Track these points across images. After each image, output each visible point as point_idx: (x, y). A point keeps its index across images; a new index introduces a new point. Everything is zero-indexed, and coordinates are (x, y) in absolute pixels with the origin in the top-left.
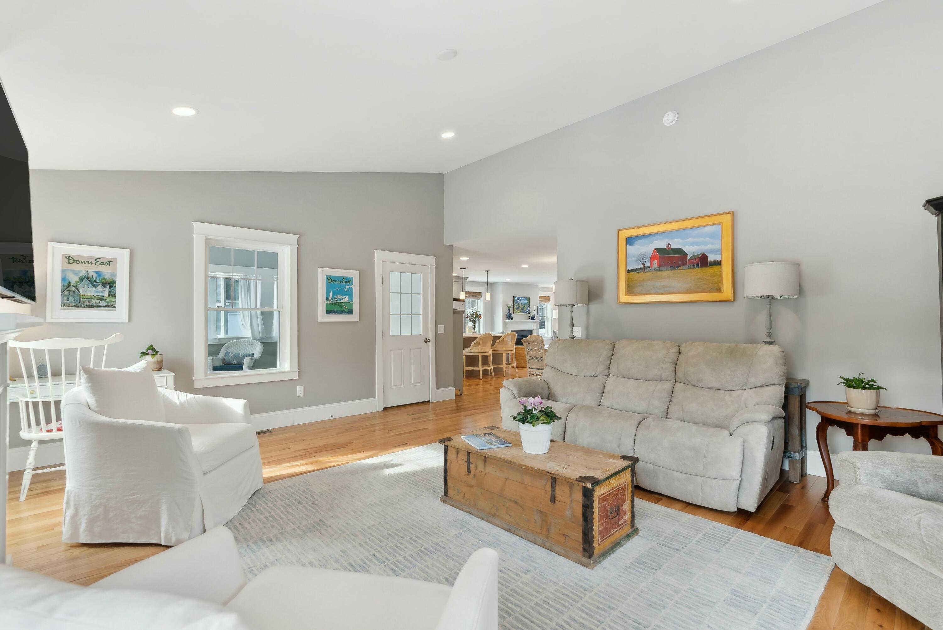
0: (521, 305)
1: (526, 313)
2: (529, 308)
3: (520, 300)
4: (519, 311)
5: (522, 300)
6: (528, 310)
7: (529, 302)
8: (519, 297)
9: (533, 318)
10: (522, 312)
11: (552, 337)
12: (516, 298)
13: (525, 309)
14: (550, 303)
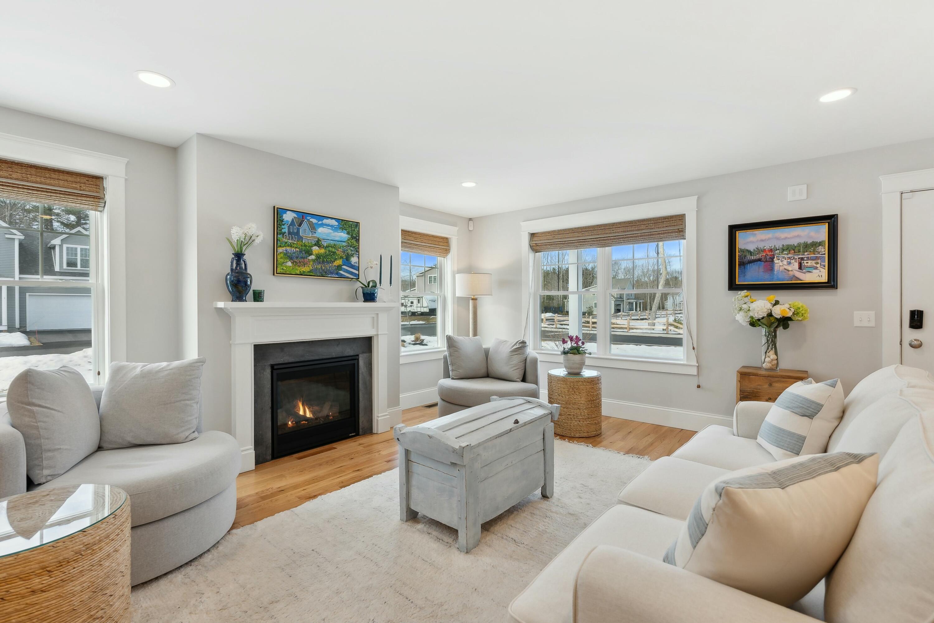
0: (318, 243)
1: (342, 277)
2: (354, 260)
3: (313, 228)
4: (306, 269)
5: (322, 225)
6: (352, 267)
7: (356, 238)
8: (302, 216)
9: (369, 297)
10: (323, 274)
11: (445, 358)
12: (288, 217)
13: (339, 262)
14: (449, 256)
